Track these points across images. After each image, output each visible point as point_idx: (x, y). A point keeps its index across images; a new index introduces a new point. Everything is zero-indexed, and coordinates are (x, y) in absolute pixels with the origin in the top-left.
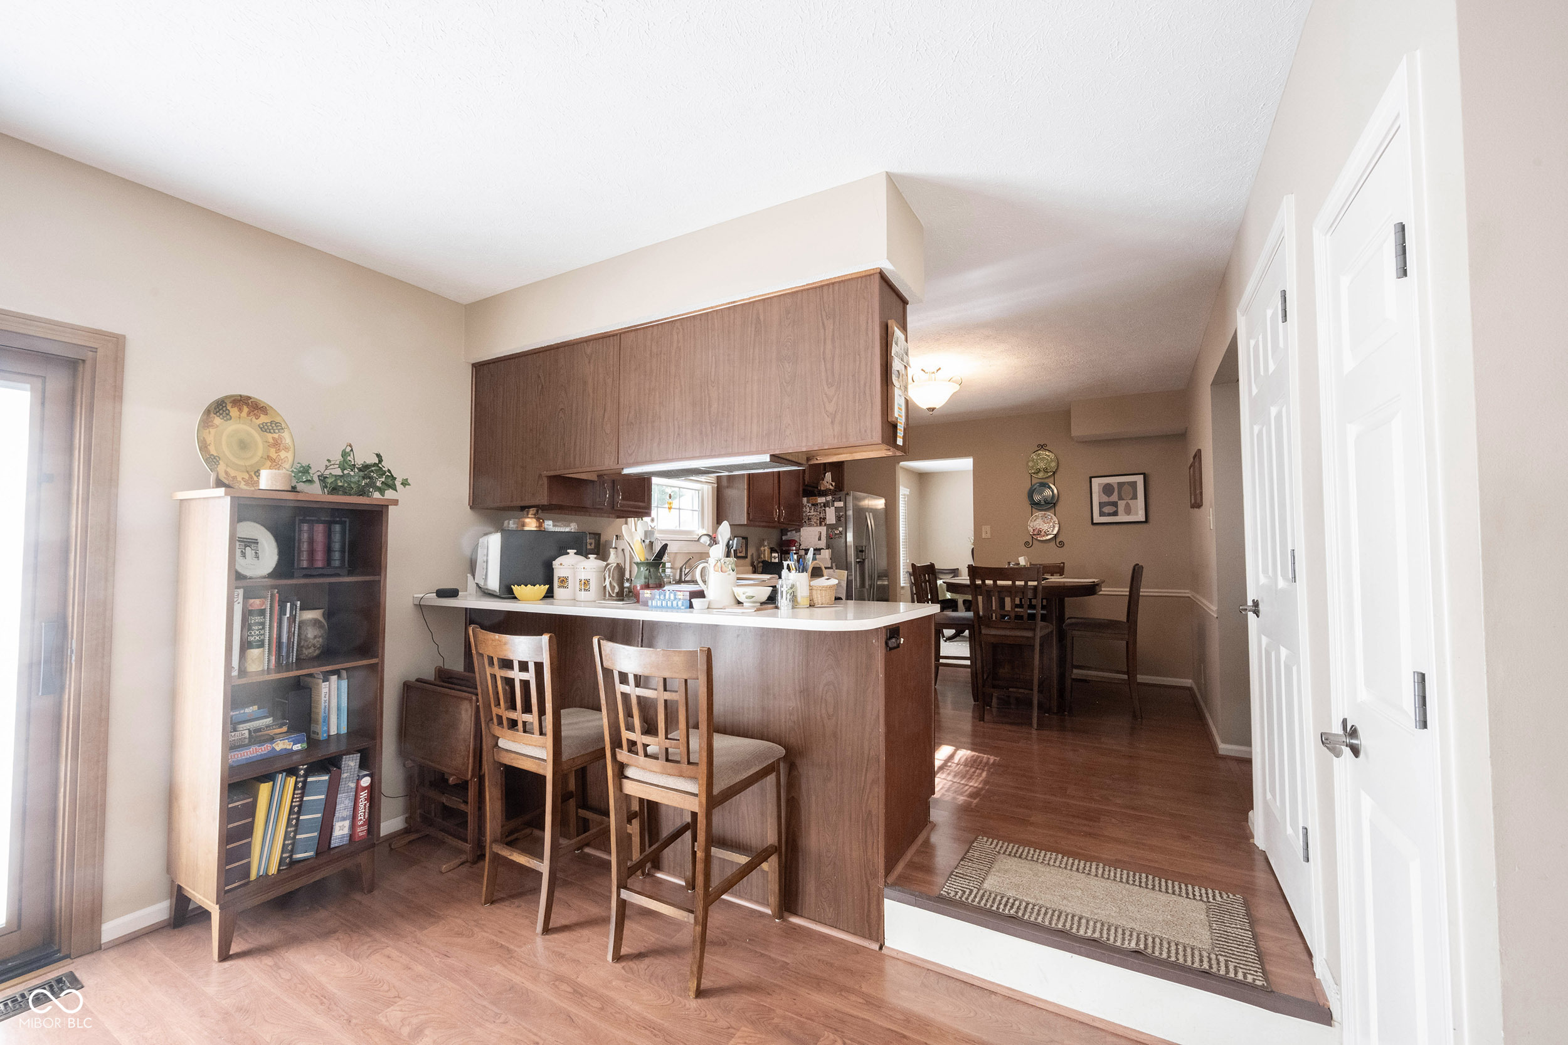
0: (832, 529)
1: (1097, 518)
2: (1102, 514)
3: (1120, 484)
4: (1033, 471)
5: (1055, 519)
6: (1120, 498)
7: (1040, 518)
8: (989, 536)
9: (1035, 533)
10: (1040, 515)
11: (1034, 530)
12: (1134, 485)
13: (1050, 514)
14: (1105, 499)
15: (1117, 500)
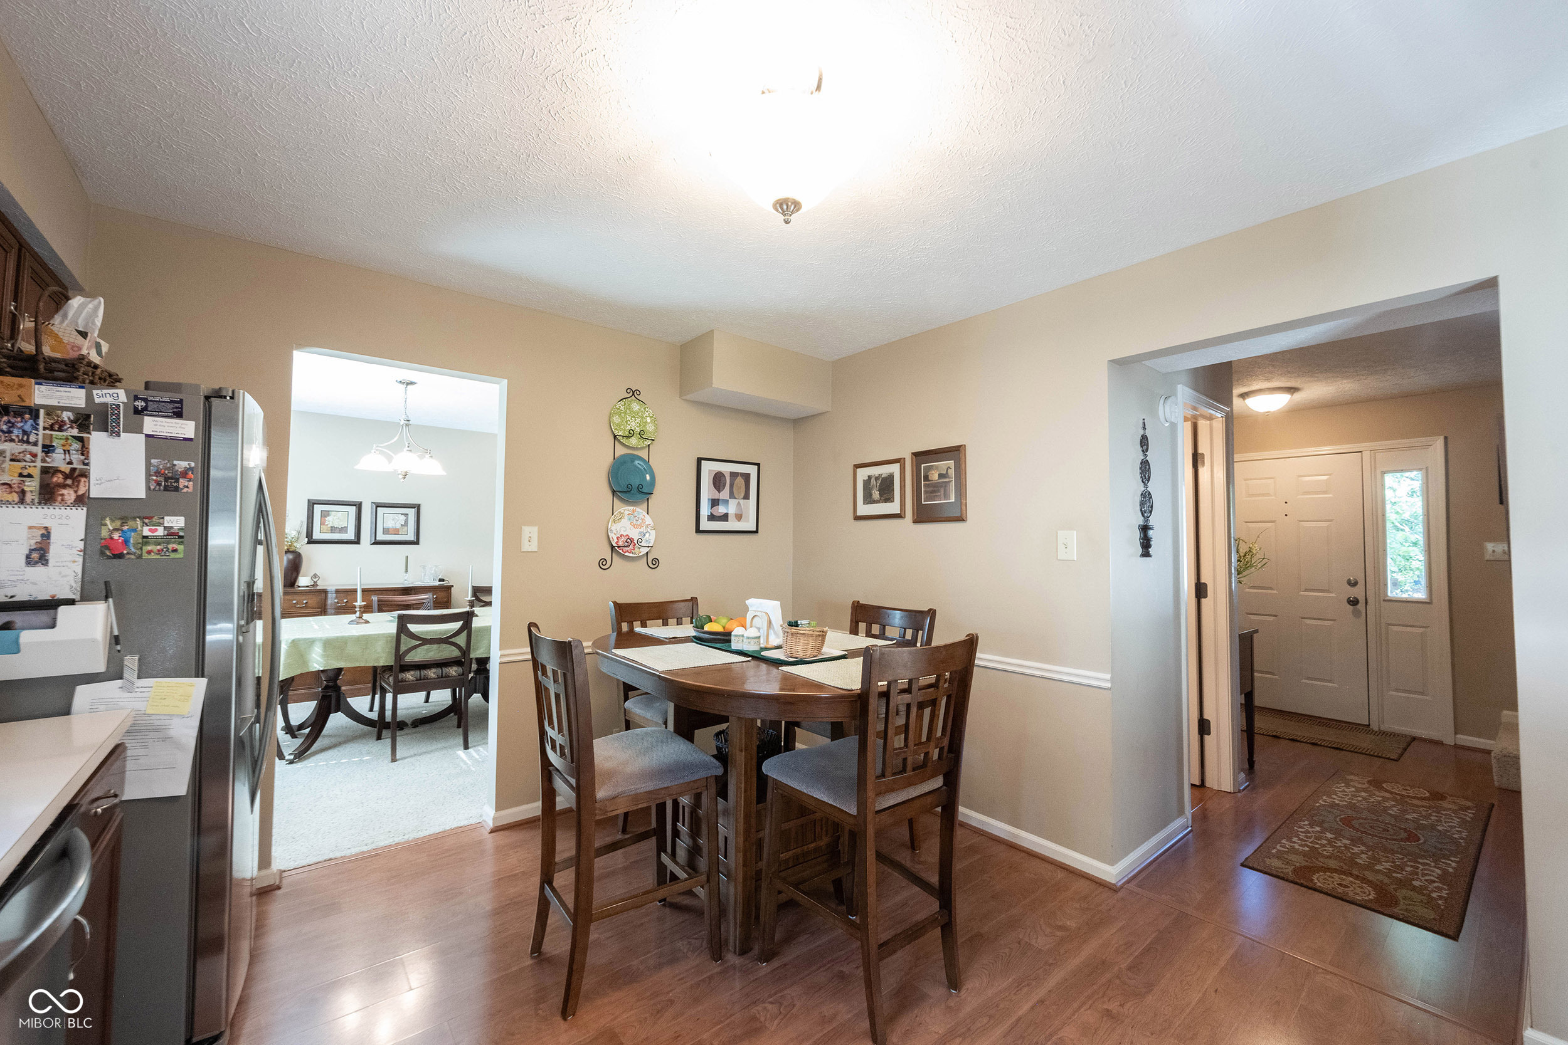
0: (124, 520)
1: (705, 525)
2: (712, 518)
3: (734, 475)
4: (620, 433)
5: (648, 520)
6: (732, 496)
7: (626, 517)
8: (533, 547)
9: (621, 544)
10: (627, 512)
11: (617, 538)
12: (747, 477)
13: (640, 511)
14: (716, 495)
15: (728, 499)
